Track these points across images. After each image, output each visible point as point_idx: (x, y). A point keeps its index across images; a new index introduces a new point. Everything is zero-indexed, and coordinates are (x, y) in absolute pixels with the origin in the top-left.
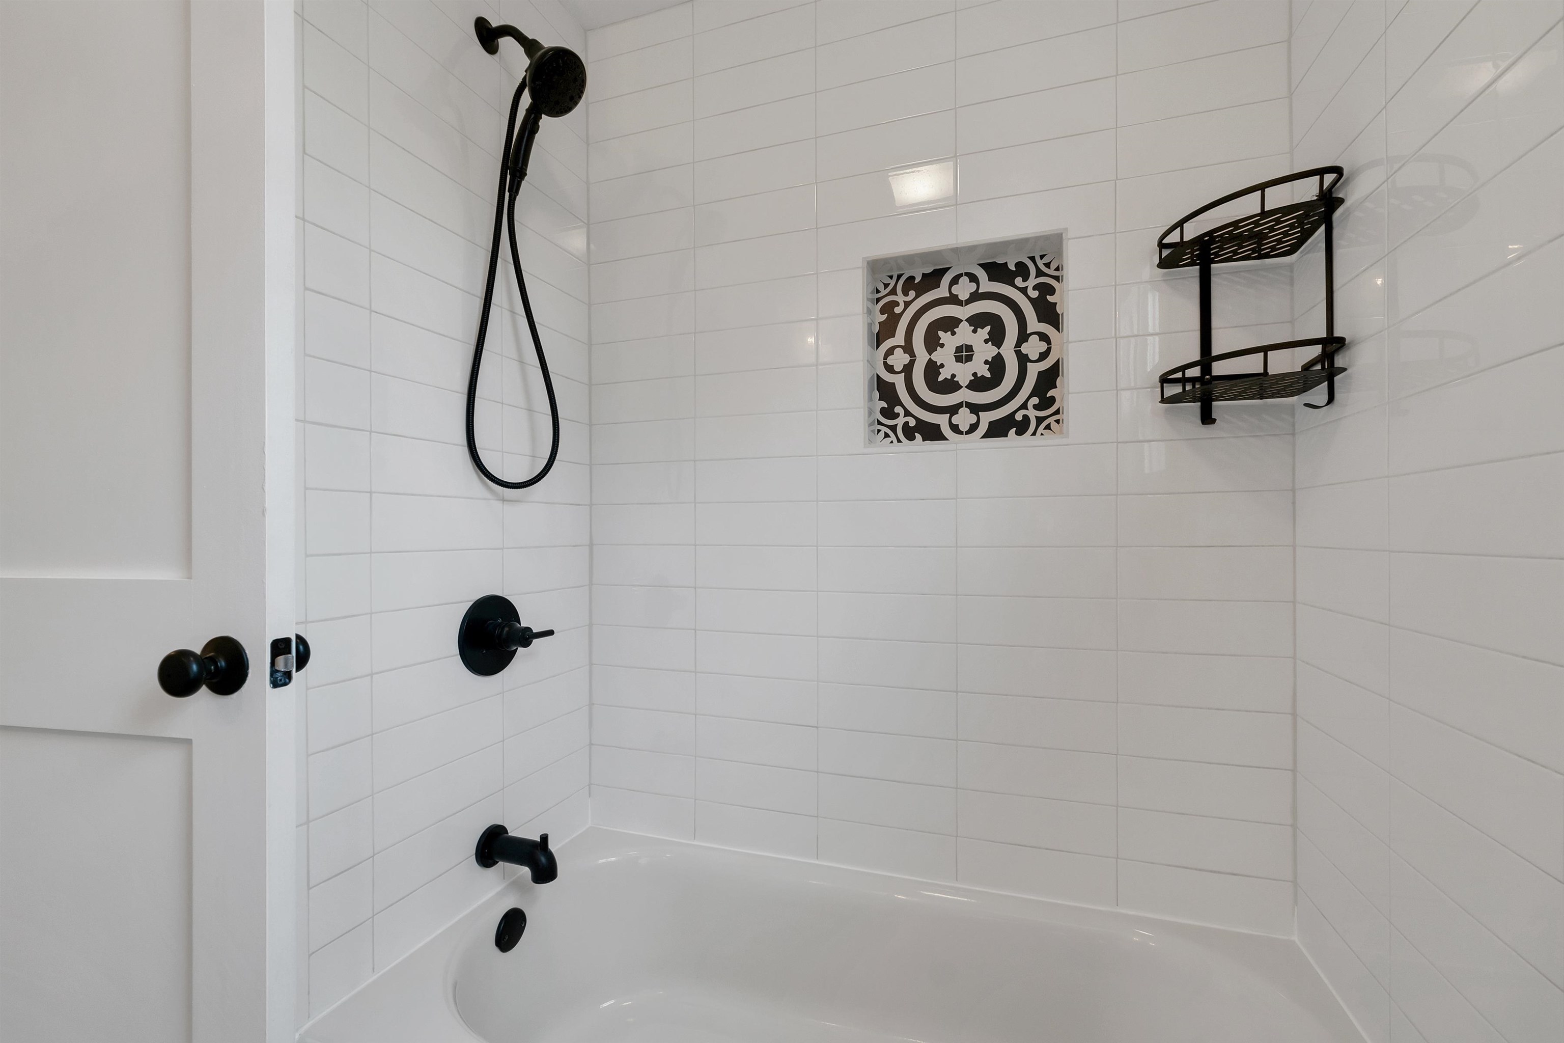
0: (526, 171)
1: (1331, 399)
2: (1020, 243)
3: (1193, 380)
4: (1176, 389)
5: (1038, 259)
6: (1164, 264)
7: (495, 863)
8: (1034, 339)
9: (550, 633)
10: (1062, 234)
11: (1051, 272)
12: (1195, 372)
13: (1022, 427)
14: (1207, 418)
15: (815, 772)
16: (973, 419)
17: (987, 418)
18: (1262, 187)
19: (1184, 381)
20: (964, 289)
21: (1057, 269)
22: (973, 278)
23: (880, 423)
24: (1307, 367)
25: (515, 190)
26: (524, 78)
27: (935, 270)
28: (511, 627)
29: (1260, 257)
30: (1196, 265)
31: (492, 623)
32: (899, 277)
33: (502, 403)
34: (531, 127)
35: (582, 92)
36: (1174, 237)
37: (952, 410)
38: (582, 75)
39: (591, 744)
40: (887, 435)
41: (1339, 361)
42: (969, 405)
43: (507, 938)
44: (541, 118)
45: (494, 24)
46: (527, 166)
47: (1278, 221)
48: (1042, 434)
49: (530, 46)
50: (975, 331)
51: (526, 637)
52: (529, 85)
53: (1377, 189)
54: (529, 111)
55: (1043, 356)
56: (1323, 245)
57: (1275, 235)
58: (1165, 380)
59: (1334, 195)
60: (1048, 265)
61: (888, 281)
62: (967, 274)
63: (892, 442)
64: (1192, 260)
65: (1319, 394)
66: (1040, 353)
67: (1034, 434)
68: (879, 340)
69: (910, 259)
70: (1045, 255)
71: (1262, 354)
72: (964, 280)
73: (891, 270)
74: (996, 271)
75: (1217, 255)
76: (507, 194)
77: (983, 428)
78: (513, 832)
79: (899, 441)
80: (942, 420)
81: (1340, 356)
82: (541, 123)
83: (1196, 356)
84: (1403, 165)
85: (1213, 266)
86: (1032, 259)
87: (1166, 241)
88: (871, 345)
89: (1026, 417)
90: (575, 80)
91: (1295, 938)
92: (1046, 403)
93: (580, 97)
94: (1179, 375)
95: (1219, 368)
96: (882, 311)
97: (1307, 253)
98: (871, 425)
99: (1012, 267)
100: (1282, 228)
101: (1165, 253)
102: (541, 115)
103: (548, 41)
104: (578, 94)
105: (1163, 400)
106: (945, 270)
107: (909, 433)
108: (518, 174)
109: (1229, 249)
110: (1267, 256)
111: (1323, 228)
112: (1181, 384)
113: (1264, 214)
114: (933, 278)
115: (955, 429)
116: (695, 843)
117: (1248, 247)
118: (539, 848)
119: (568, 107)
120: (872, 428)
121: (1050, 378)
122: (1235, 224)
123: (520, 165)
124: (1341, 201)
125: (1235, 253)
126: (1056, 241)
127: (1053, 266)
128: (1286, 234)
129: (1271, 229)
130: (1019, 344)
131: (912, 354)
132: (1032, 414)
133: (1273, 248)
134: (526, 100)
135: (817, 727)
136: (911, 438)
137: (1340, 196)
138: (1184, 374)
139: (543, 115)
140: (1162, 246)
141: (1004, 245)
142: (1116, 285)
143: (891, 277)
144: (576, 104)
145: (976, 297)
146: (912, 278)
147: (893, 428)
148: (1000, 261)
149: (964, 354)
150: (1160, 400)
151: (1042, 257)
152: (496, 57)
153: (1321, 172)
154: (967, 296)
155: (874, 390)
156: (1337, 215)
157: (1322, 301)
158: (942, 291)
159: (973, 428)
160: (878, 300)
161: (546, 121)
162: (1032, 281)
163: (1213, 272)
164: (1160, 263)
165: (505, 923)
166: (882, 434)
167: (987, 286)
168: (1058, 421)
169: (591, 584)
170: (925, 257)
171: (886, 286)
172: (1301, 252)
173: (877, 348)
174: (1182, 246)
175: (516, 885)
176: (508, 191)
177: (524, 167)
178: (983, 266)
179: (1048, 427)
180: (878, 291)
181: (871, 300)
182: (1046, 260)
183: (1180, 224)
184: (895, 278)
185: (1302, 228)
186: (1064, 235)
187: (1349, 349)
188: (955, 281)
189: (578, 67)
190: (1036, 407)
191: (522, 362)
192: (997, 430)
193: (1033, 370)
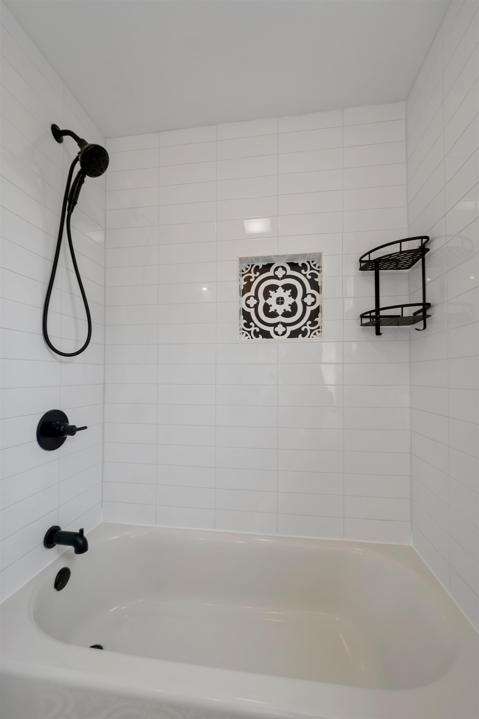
0: (77, 201)
1: (425, 327)
2: (304, 256)
3: (373, 317)
4: (368, 320)
5: (311, 262)
6: (362, 269)
7: (54, 546)
8: (309, 296)
9: (85, 428)
10: (321, 253)
11: (316, 268)
12: (373, 314)
13: (304, 334)
14: (378, 333)
15: (214, 488)
16: (284, 329)
17: (290, 329)
18: (400, 241)
19: (370, 317)
20: (280, 273)
21: (319, 267)
22: (284, 269)
23: (243, 330)
24: (415, 314)
25: (71, 210)
26: (78, 157)
27: (268, 264)
28: (65, 426)
29: (397, 269)
30: (374, 270)
31: (54, 424)
32: (252, 265)
33: (61, 314)
34: (80, 181)
35: (107, 167)
36: (366, 258)
37: (275, 325)
38: (107, 159)
39: (103, 482)
40: (246, 335)
41: (428, 313)
42: (282, 323)
43: (60, 583)
44: (85, 177)
45: (62, 128)
46: (77, 199)
47: (406, 255)
48: (312, 337)
49: (81, 142)
50: (285, 291)
51: (73, 431)
52: (80, 160)
53: (442, 247)
54: (79, 173)
55: (313, 304)
56: (421, 266)
57: (404, 261)
58: (363, 316)
59: (426, 247)
60: (315, 265)
61: (247, 267)
62: (282, 267)
63: (249, 338)
64: (372, 268)
65: (420, 325)
66: (312, 302)
67: (309, 337)
68: (244, 292)
69: (257, 259)
70: (314, 261)
71: (401, 308)
72: (280, 269)
73: (249, 262)
74: (294, 266)
75: (382, 267)
76: (67, 212)
77: (288, 333)
78: (63, 529)
79: (252, 338)
80: (271, 329)
81: (428, 311)
82: (85, 179)
83: (374, 308)
84: (452, 238)
85: (380, 271)
86: (309, 262)
87: (363, 259)
88: (240, 295)
89: (306, 329)
90: (104, 161)
91: (411, 544)
92: (314, 324)
93: (105, 169)
94: (369, 315)
95: (382, 313)
96: (245, 280)
97: (414, 269)
98: (240, 330)
99: (300, 265)
100: (406, 258)
101: (363, 264)
102: (85, 175)
103: (90, 141)
104: (105, 168)
105: (362, 325)
106: (272, 264)
107: (256, 334)
108: (73, 202)
109: (387, 264)
110: (400, 269)
111: (421, 260)
112: (369, 318)
113: (401, 252)
114: (267, 267)
115: (276, 333)
116: (156, 526)
117: (394, 264)
118: (79, 536)
119: (99, 173)
120: (240, 332)
121: (316, 313)
122: (390, 255)
123: (74, 198)
124: (428, 250)
125: (389, 266)
126: (319, 256)
127: (317, 266)
128: (408, 261)
129: (403, 258)
130: (303, 298)
131: (258, 300)
132: (309, 328)
133: (402, 266)
134: (78, 167)
135: (215, 468)
136: (257, 336)
137: (428, 247)
138: (370, 314)
139: (87, 176)
140: (361, 261)
141: (297, 256)
142: (343, 276)
143: (249, 265)
144: (103, 172)
145: (285, 277)
146: (258, 267)
147: (250, 332)
148: (295, 262)
149: (280, 301)
150: (360, 324)
151: (312, 262)
152: (61, 144)
153: (422, 238)
154: (281, 276)
155: (241, 315)
156: (427, 255)
157: (421, 288)
158: (271, 273)
159: (284, 333)
160: (243, 275)
161: (87, 179)
162: (308, 272)
163: (380, 273)
164: (360, 268)
165: (59, 576)
166: (244, 335)
167: (290, 272)
168: (319, 332)
169: (104, 403)
170: (264, 258)
171: (247, 269)
172: (412, 268)
173: (243, 296)
174: (369, 262)
175: (65, 555)
176: (68, 210)
177: (76, 199)
178: (288, 263)
179: (315, 334)
180: (243, 271)
181: (240, 275)
182: (314, 263)
183: (369, 253)
184: (250, 266)
185: (413, 259)
186: (322, 253)
187: (432, 308)
188: (276, 269)
189: (106, 155)
190: (310, 325)
191: (71, 294)
192: (294, 334)
193: (309, 310)
